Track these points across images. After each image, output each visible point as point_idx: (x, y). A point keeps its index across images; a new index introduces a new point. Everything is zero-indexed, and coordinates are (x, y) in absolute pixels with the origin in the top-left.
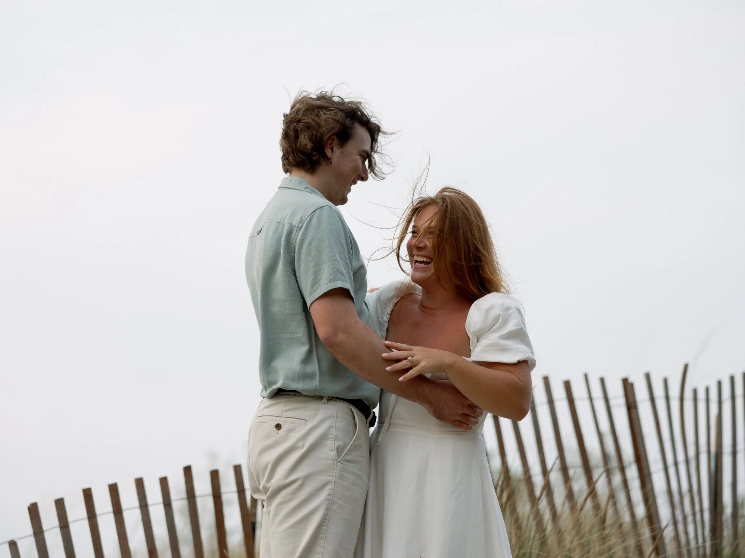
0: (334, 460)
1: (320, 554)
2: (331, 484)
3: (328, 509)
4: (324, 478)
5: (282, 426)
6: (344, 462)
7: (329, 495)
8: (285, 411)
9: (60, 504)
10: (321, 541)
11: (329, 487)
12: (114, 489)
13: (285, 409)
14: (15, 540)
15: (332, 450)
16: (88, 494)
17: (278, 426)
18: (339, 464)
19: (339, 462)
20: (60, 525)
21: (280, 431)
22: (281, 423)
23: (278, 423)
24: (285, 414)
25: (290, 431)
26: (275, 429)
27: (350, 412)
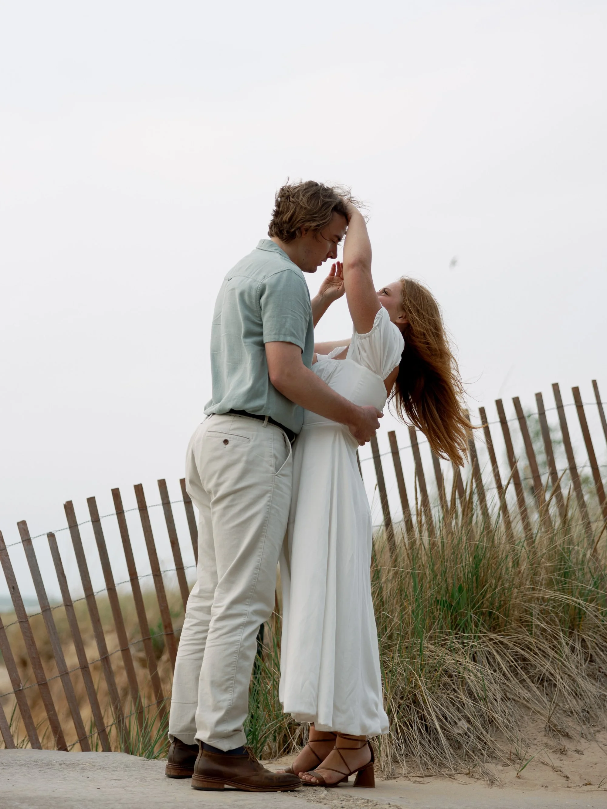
0: (273, 474)
1: (261, 548)
2: (270, 492)
3: (268, 513)
4: (265, 488)
5: (230, 442)
6: (280, 476)
7: (269, 501)
8: (232, 430)
9: (92, 502)
10: (262, 538)
11: (268, 495)
12: (139, 490)
13: (232, 427)
14: (53, 532)
15: (271, 466)
16: (116, 493)
17: (226, 442)
18: (276, 477)
19: (277, 475)
20: (92, 520)
21: (227, 446)
22: (228, 439)
23: (226, 438)
24: (232, 432)
25: (236, 446)
26: (223, 443)
27: (282, 436)
